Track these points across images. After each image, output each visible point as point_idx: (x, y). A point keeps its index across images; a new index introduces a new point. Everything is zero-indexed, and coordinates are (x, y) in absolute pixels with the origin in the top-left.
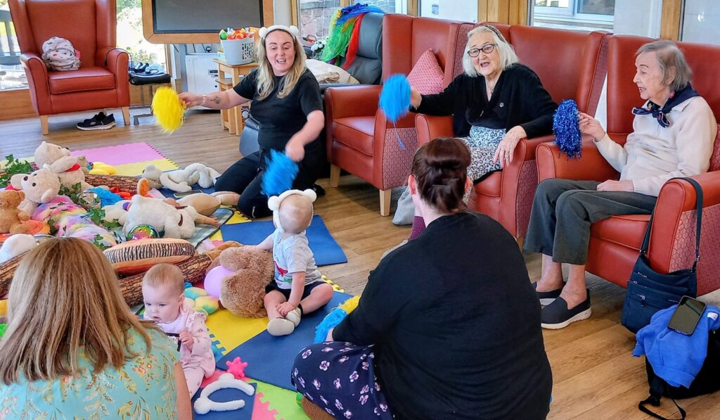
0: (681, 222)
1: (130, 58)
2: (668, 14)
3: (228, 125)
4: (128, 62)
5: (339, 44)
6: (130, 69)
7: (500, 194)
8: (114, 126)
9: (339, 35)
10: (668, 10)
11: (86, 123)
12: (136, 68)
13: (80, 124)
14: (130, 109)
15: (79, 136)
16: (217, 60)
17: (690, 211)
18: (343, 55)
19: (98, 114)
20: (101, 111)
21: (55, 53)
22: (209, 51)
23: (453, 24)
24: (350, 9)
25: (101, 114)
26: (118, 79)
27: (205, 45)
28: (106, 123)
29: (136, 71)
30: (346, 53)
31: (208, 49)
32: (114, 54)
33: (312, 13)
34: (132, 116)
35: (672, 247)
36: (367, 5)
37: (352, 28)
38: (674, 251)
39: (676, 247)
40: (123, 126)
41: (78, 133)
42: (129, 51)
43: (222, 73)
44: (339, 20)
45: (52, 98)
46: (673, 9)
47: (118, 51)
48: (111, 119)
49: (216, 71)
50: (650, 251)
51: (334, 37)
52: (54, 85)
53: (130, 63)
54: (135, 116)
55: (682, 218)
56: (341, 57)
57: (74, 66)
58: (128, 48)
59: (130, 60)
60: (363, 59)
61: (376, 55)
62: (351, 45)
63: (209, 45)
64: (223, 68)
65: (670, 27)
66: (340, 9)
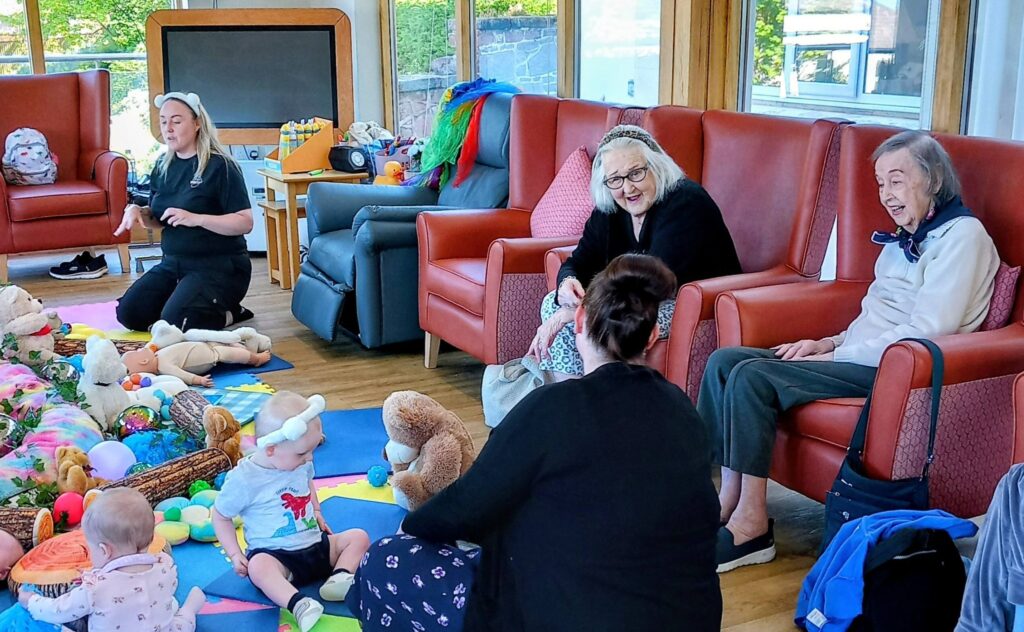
0: (909, 406)
1: (130, 166)
3: (279, 275)
4: (127, 172)
5: (447, 142)
6: (130, 185)
8: (105, 274)
9: (449, 130)
11: (64, 269)
12: (140, 183)
13: (55, 270)
14: (130, 247)
15: (54, 288)
16: (263, 170)
17: (924, 389)
18: (452, 161)
19: (81, 255)
20: (86, 249)
21: (25, 150)
22: (255, 158)
23: (614, 108)
24: (466, 88)
25: (86, 254)
26: (112, 199)
27: (249, 148)
28: (93, 269)
29: (140, 187)
30: (457, 159)
31: (254, 154)
32: (106, 159)
33: (429, 97)
34: (133, 259)
35: (895, 444)
36: (494, 81)
37: (467, 119)
38: (900, 450)
39: (902, 443)
40: (120, 274)
41: (51, 283)
42: (129, 156)
43: (272, 192)
44: (448, 104)
45: (14, 228)
47: (111, 156)
48: (100, 263)
49: (263, 191)
50: (867, 450)
51: (442, 131)
52: (17, 207)
53: (130, 176)
54: (137, 259)
55: (910, 399)
56: (449, 164)
57: (49, 176)
58: (129, 152)
59: (130, 171)
60: (484, 167)
61: (500, 161)
62: (465, 145)
63: (255, 148)
64: (272, 184)
65: (945, 112)
66: (452, 88)
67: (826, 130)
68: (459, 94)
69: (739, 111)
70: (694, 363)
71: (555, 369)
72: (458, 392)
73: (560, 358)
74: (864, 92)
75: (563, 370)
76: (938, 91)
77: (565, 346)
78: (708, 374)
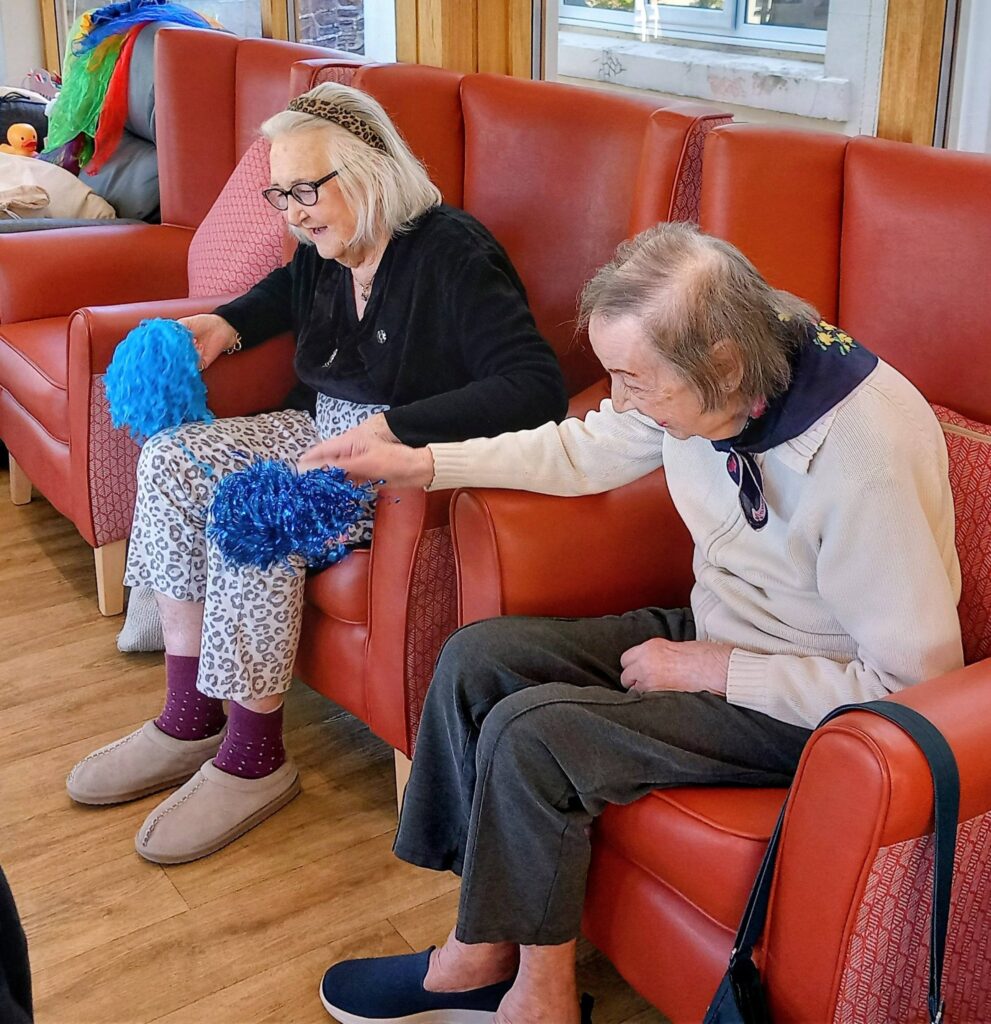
0: (873, 879)
2: (902, 56)
5: (82, 103)
7: (364, 615)
9: (83, 81)
10: (903, 42)
17: (911, 843)
18: (91, 132)
23: (300, 67)
24: (112, 13)
30: (97, 130)
35: (842, 963)
37: (111, 63)
38: (850, 976)
39: (855, 963)
44: (85, 39)
46: (917, 39)
51: (73, 84)
55: (877, 866)
56: (85, 139)
62: (108, 106)
65: (906, 94)
66: (90, 13)
67: (673, 133)
68: (102, 22)
69: (536, 79)
70: (419, 612)
71: (154, 587)
72: (48, 565)
73: (163, 566)
74: (745, 22)
75: (169, 592)
76: (891, 53)
77: (173, 546)
78: (439, 688)
